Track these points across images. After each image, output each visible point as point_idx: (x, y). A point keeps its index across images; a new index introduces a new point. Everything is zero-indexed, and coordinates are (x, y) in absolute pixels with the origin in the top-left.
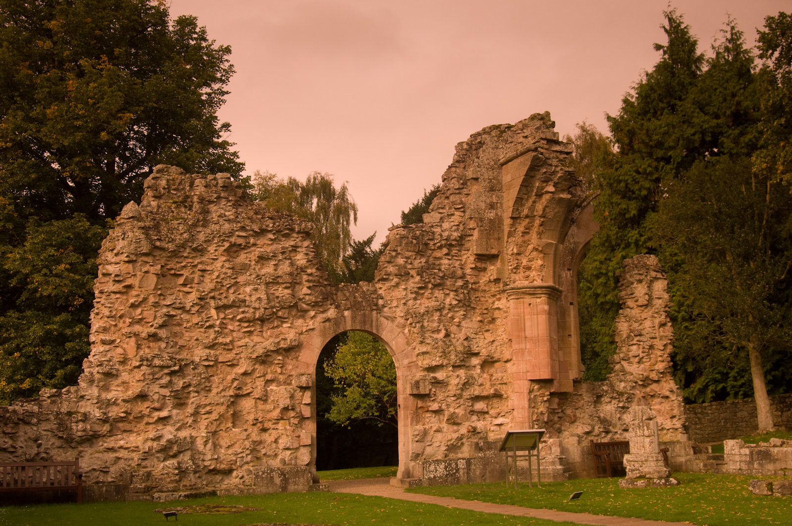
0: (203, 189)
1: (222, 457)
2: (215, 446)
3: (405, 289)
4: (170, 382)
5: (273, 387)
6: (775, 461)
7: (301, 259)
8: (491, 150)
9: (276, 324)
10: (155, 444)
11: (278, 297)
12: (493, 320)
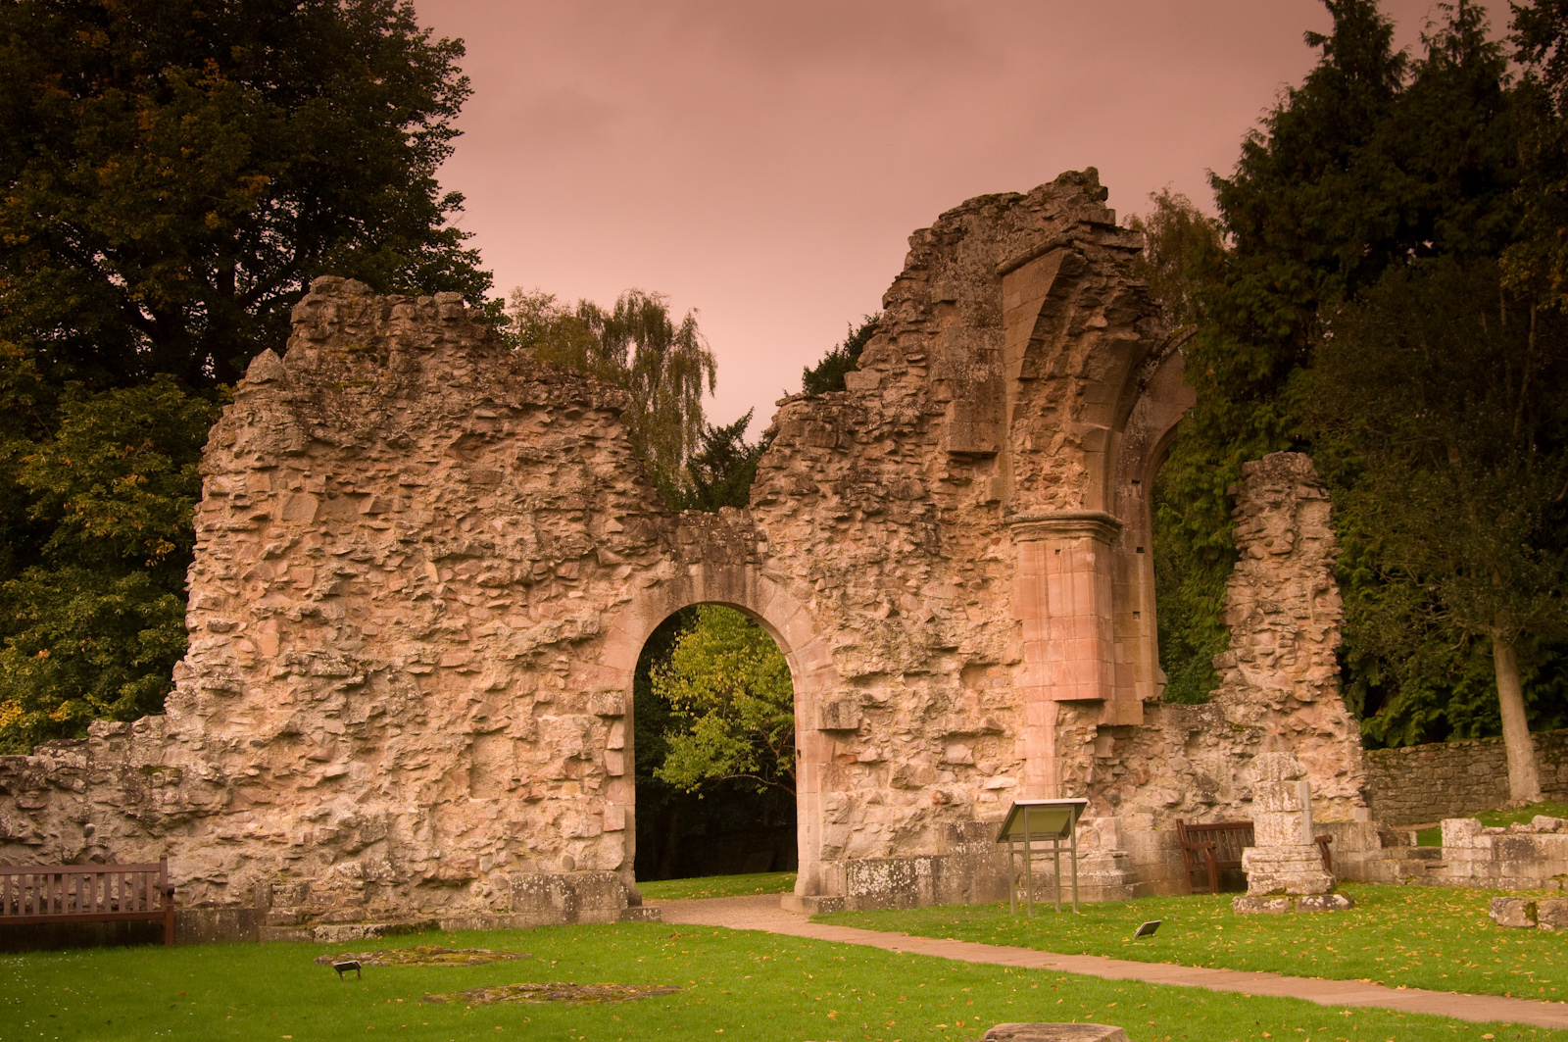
0: (408, 324)
1: (449, 854)
2: (435, 831)
3: (810, 522)
4: (346, 706)
5: (549, 716)
6: (1542, 860)
7: (603, 463)
8: (981, 246)
9: (554, 592)
10: (317, 830)
11: (557, 539)
12: (985, 582)
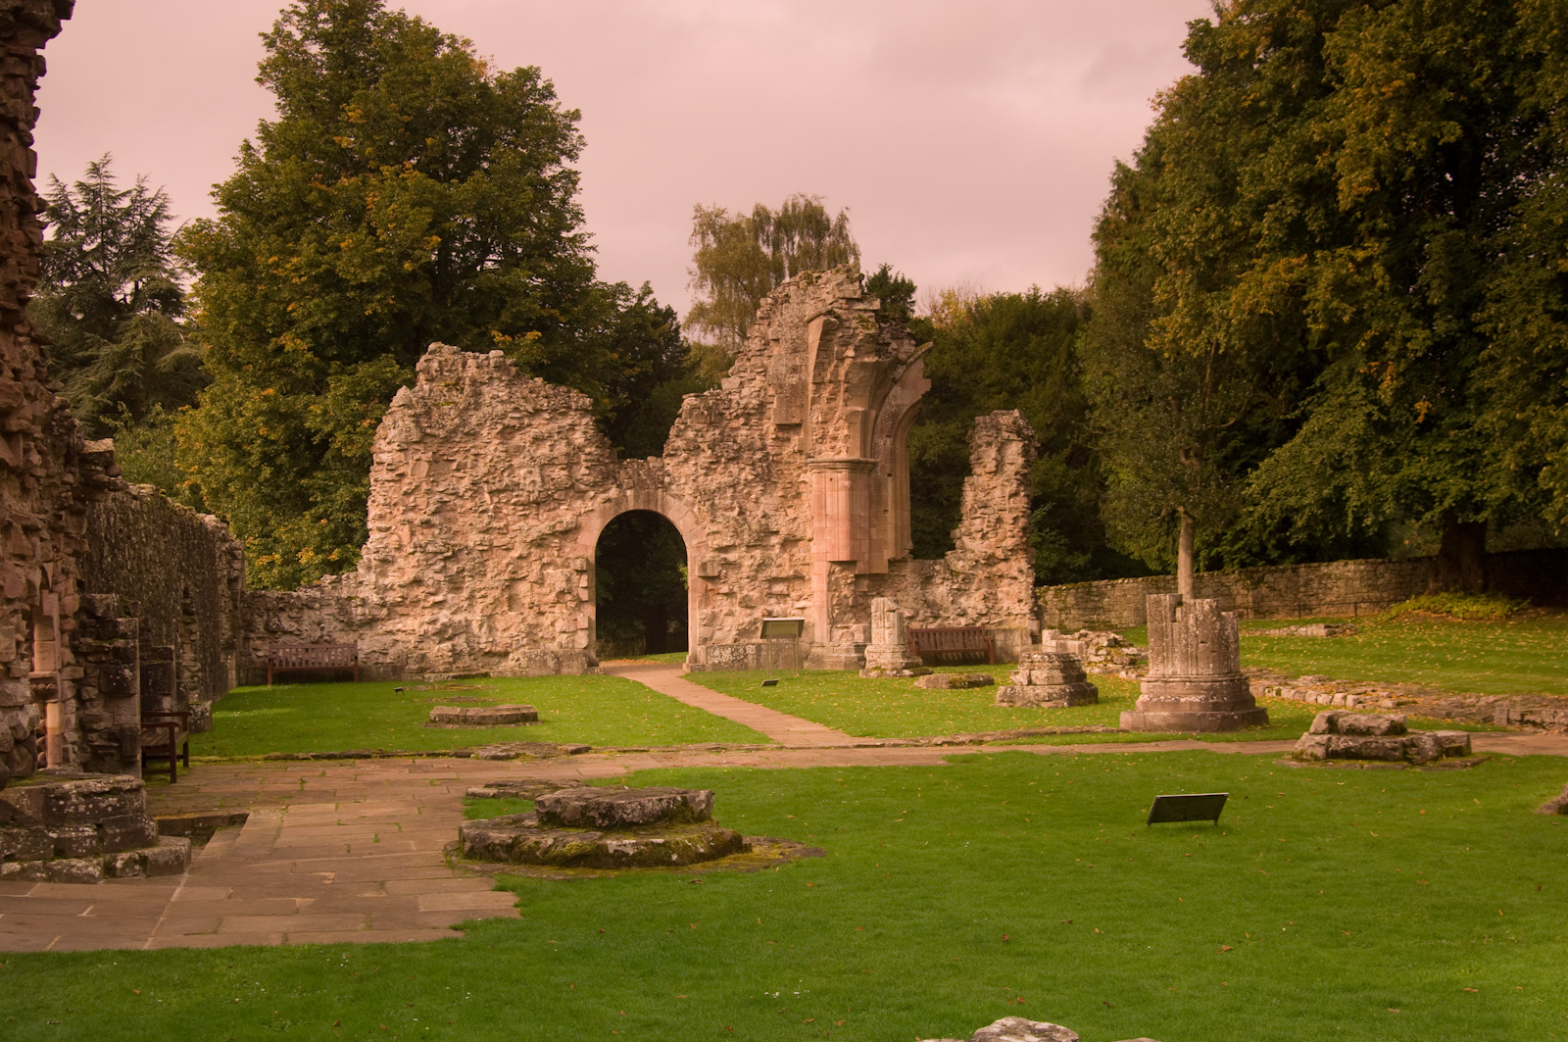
0: (475, 370)
1: (498, 640)
2: (491, 629)
3: (696, 464)
4: (444, 567)
5: (550, 570)
7: (578, 438)
9: (552, 506)
10: (430, 627)
11: (553, 479)
12: (798, 495)
